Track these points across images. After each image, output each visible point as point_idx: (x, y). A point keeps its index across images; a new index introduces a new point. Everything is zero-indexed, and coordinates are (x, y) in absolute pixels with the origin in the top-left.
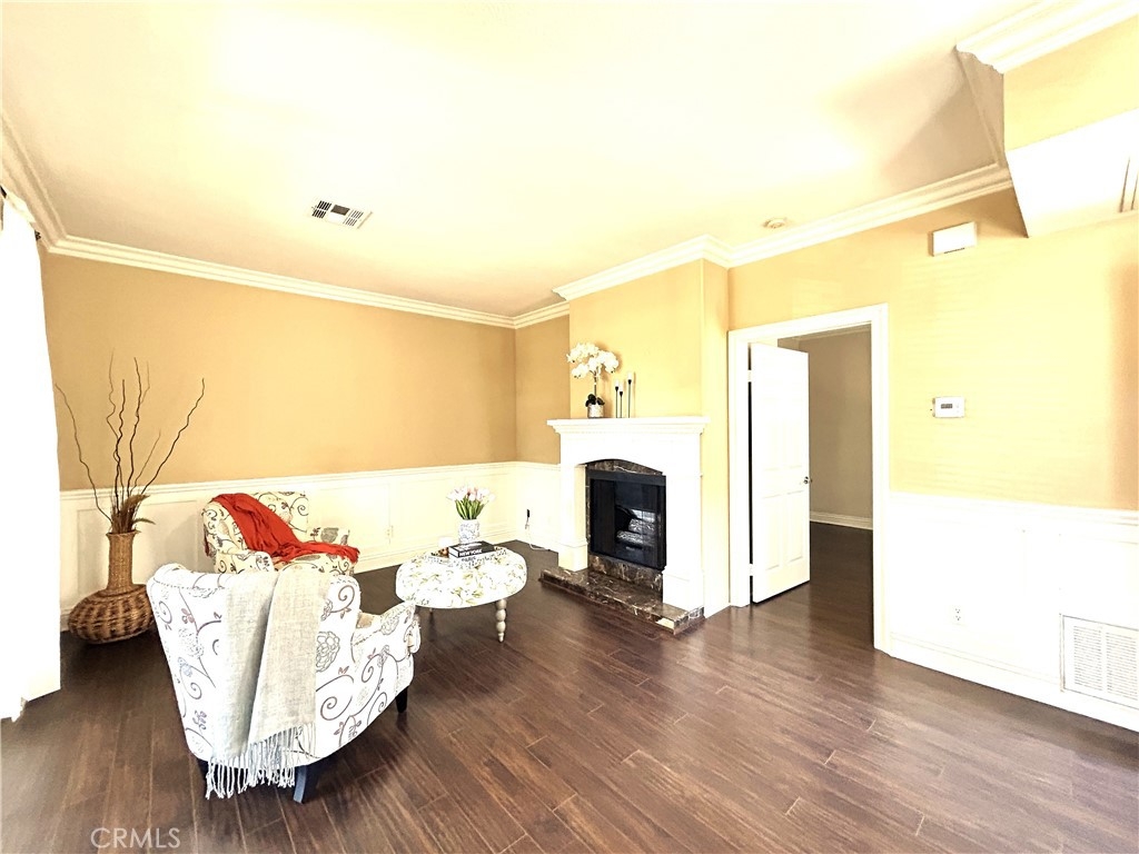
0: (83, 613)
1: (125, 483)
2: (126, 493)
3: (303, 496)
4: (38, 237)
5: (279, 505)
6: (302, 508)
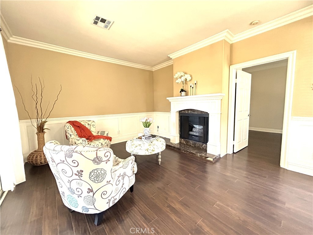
0: (31, 157)
1: (40, 118)
2: (41, 121)
3: (94, 121)
5: (87, 124)
6: (94, 125)
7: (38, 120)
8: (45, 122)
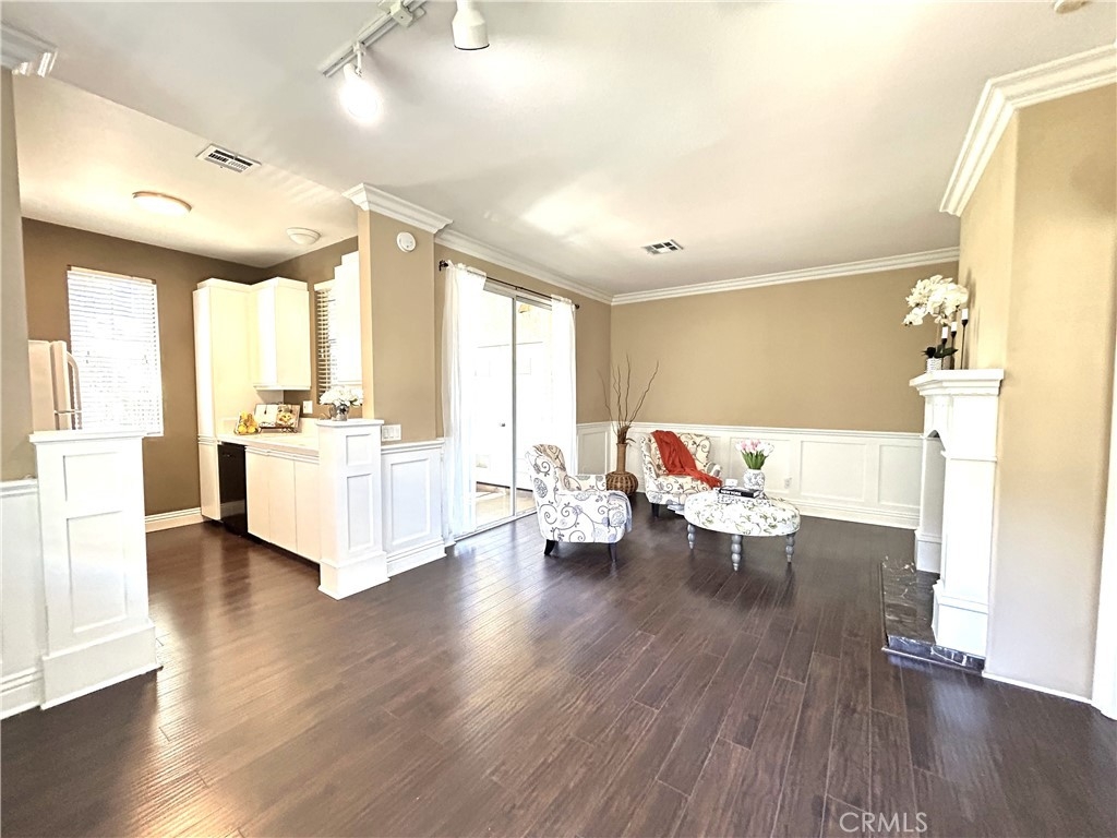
1: (623, 420)
3: (707, 438)
4: (577, 307)
5: (691, 442)
6: (704, 447)
7: (621, 422)
8: (629, 427)
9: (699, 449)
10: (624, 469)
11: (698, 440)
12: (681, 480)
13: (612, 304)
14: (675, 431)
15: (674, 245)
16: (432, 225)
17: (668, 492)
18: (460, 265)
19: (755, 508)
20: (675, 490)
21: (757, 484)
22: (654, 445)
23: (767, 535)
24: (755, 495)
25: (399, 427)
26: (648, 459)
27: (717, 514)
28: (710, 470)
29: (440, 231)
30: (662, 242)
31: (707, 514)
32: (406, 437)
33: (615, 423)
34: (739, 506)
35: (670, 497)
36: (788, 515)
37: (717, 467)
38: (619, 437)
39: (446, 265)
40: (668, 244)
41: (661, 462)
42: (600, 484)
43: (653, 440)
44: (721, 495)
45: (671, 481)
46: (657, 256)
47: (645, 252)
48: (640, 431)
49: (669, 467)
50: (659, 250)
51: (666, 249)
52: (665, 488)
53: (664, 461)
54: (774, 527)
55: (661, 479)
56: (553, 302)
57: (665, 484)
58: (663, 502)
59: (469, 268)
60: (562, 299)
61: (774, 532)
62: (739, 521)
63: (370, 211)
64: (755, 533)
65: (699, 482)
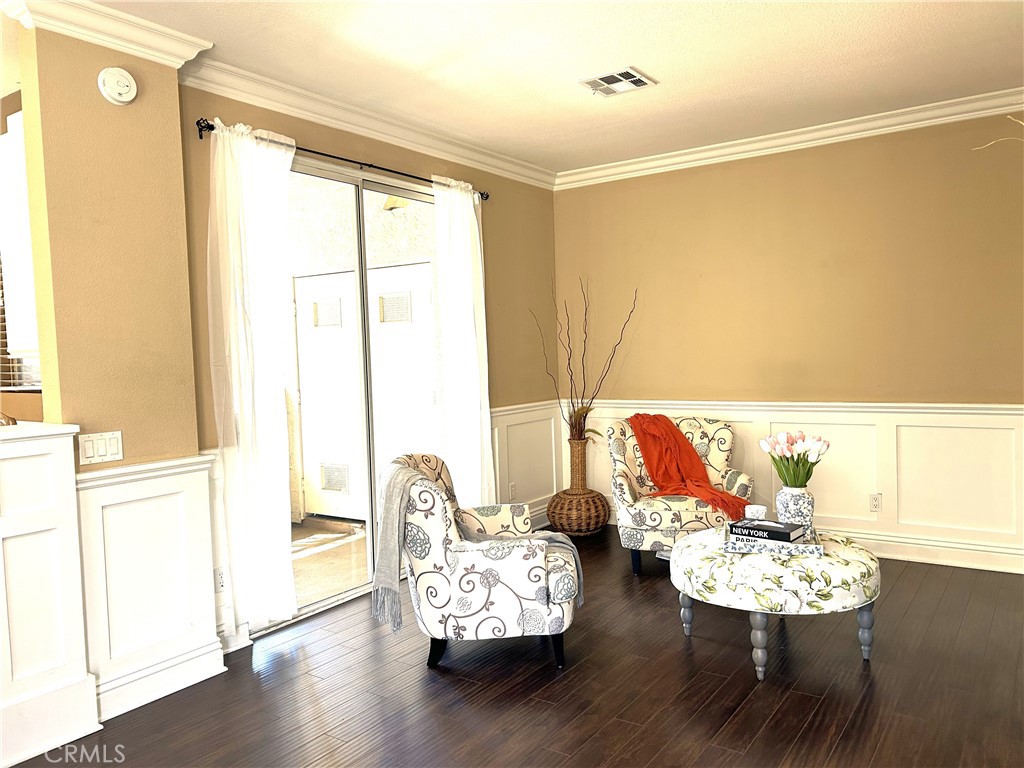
3: (727, 426)
4: (484, 196)
5: (698, 434)
6: (722, 441)
7: (575, 400)
8: (588, 410)
9: (714, 445)
10: (584, 485)
11: (710, 429)
12: (676, 506)
13: (556, 189)
14: (668, 414)
15: (638, 76)
16: (174, 51)
17: (654, 529)
18: (240, 127)
19: (793, 563)
20: (666, 523)
21: (800, 513)
22: (632, 442)
23: (814, 612)
24: (793, 536)
25: (118, 434)
26: (620, 467)
27: (722, 575)
28: (731, 484)
29: (188, 63)
30: (615, 71)
31: (705, 577)
32: (134, 452)
33: (565, 402)
34: (764, 556)
35: (657, 537)
36: (854, 572)
37: (743, 479)
38: (572, 426)
39: (212, 128)
40: (627, 76)
41: (644, 472)
42: (519, 521)
43: (629, 432)
44: (733, 538)
45: (660, 509)
46: (612, 98)
47: (589, 90)
48: (607, 417)
49: (659, 479)
50: (614, 86)
51: (625, 85)
52: (649, 522)
53: (650, 470)
54: (826, 596)
55: (639, 505)
56: (435, 189)
57: (647, 514)
58: (646, 546)
59: (259, 132)
60: (453, 182)
61: (828, 607)
62: (760, 587)
63: (39, 31)
64: (793, 608)
65: (709, 508)
